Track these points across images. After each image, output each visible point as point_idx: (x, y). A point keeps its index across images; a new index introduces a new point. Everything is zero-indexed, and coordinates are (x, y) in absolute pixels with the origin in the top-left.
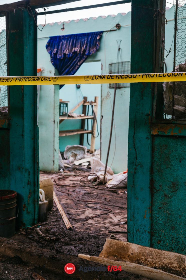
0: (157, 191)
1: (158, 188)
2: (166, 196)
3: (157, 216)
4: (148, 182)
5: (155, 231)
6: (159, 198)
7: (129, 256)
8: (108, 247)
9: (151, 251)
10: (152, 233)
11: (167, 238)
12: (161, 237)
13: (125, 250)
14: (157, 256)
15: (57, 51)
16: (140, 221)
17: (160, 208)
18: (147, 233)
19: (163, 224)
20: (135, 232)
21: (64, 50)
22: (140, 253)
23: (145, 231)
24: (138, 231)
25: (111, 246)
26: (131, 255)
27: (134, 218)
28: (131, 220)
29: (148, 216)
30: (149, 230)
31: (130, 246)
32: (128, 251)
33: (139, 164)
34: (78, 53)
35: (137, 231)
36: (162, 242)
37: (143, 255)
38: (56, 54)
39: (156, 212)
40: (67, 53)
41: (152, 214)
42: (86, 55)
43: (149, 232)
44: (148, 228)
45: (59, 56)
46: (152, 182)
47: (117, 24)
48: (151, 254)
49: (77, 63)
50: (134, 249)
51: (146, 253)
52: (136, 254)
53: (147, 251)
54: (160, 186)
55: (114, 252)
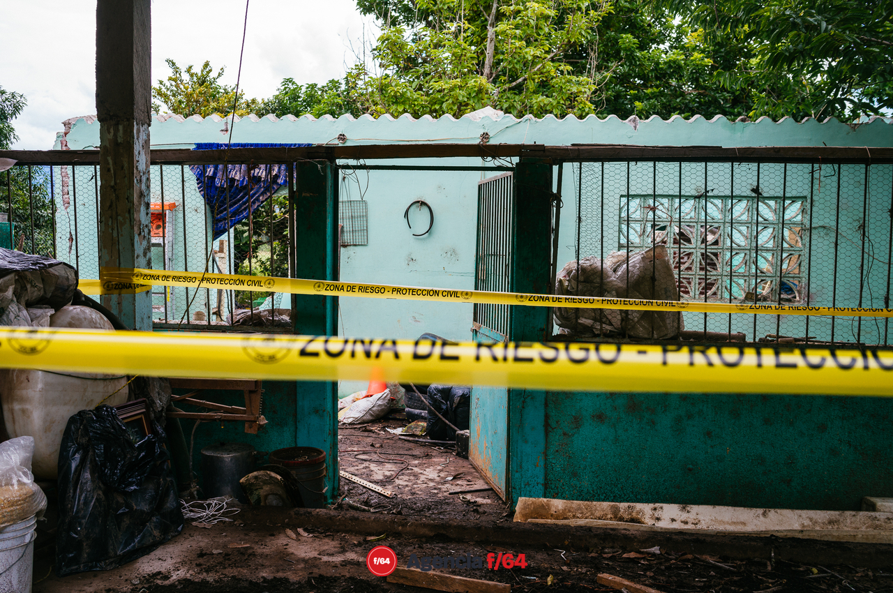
0: (553, 429)
1: (554, 425)
2: (565, 434)
3: (554, 462)
4: (542, 418)
5: (550, 482)
6: (556, 438)
7: (552, 515)
8: (522, 509)
9: (579, 505)
10: (546, 486)
11: (567, 488)
12: (557, 488)
13: (546, 509)
14: (587, 509)
15: (215, 173)
16: (530, 471)
17: (557, 451)
18: (540, 486)
19: (562, 472)
20: (523, 486)
21: (230, 172)
22: (565, 509)
23: (538, 483)
24: (528, 484)
25: (526, 506)
26: (554, 513)
27: (521, 467)
28: (517, 472)
29: (542, 463)
30: (543, 482)
31: (552, 503)
32: (549, 509)
33: (529, 396)
34: (263, 179)
35: (525, 485)
36: (560, 494)
37: (570, 511)
38: (213, 178)
39: (551, 457)
40: (237, 178)
41: (546, 459)
42: (278, 184)
43: (542, 484)
44: (541, 480)
45: (218, 182)
46: (547, 417)
47: (341, 135)
48: (579, 508)
49: (259, 196)
50: (557, 506)
51: (573, 508)
52: (561, 512)
53: (574, 506)
54: (557, 422)
55: (532, 513)
